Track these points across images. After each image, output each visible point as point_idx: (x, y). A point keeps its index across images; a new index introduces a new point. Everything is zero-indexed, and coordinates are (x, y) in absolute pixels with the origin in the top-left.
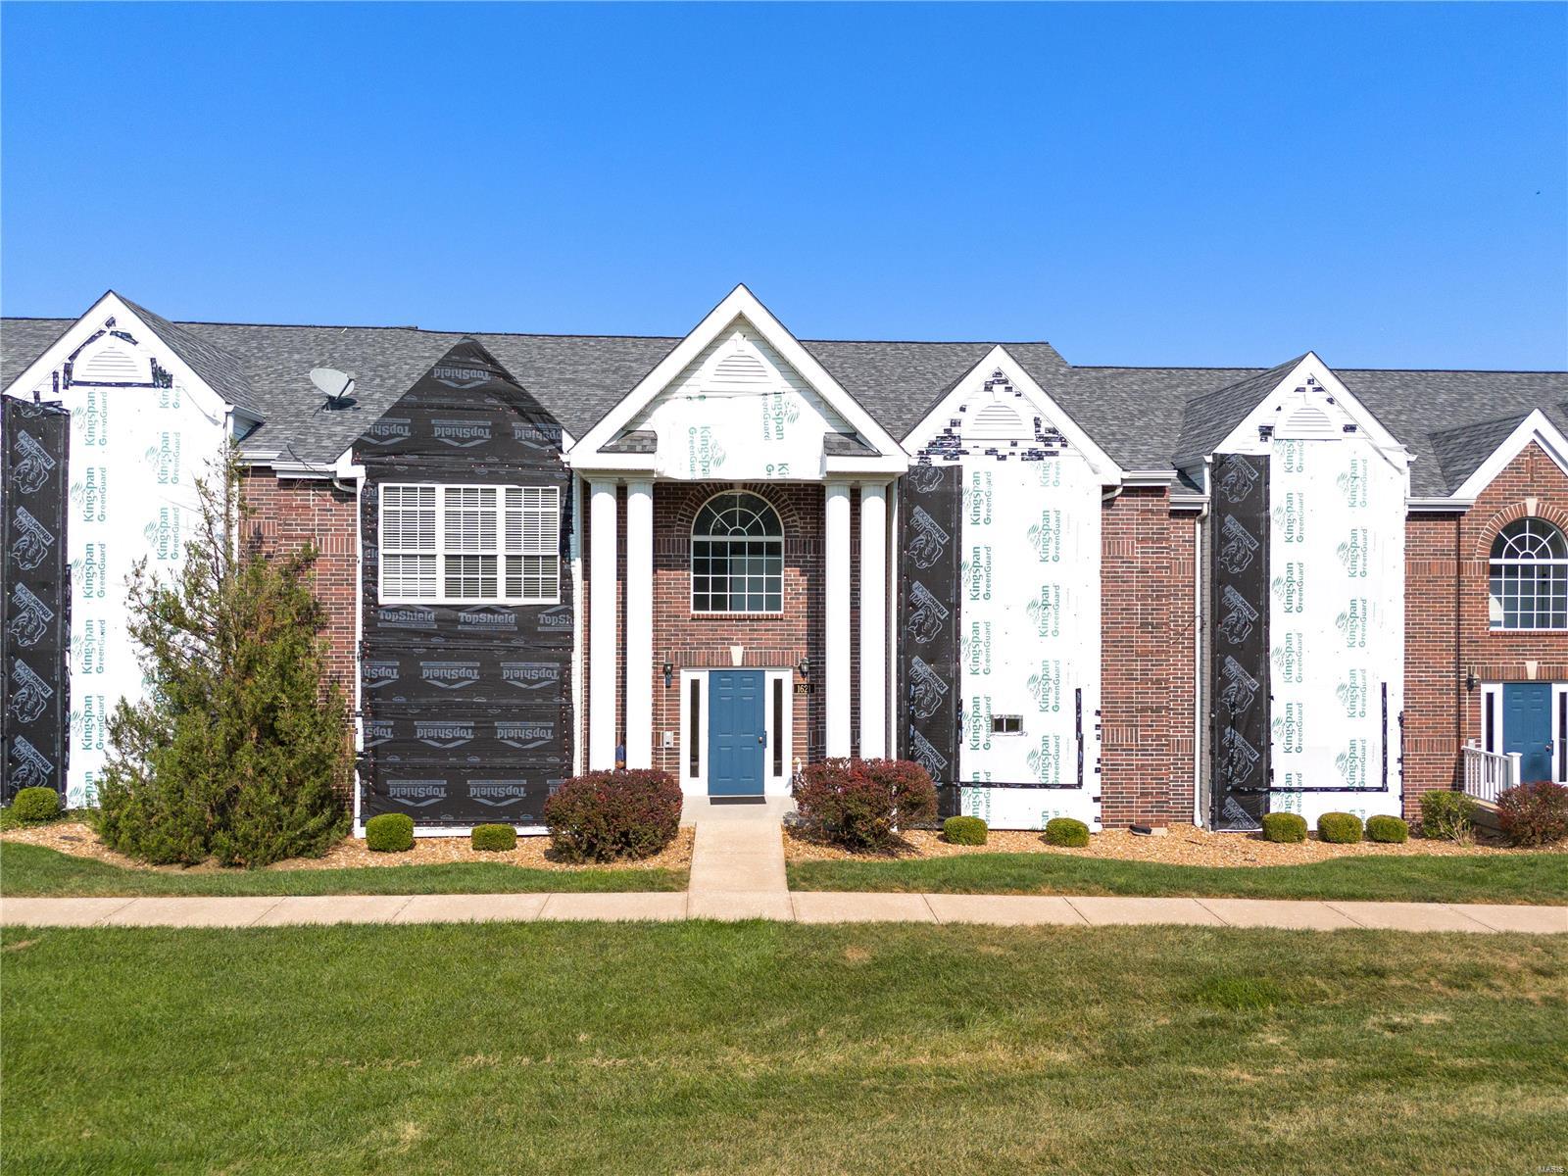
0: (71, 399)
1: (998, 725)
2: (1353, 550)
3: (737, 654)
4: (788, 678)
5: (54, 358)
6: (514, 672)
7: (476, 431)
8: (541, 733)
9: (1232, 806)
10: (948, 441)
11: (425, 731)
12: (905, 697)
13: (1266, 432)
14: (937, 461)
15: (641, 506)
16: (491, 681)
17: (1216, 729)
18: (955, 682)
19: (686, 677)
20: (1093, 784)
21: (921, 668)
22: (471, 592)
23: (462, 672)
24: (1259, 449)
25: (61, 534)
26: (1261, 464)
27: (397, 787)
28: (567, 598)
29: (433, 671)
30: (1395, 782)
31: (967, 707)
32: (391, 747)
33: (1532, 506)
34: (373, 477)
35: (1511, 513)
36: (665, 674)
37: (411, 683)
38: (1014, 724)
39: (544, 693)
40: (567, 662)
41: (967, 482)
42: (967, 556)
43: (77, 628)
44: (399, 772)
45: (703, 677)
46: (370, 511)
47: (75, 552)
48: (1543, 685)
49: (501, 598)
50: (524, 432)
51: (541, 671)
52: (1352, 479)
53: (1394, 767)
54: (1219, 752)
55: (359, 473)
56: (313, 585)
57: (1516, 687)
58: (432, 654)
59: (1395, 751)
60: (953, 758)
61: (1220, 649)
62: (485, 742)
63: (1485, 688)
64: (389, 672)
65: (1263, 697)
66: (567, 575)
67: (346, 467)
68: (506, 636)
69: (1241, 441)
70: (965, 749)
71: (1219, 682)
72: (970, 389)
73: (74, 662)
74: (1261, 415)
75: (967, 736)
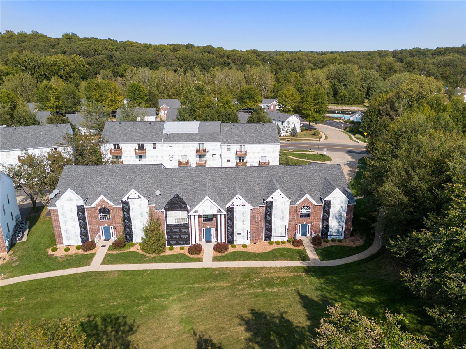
0: (129, 200)
1: (238, 234)
2: (283, 211)
3: (208, 227)
4: (214, 229)
5: (127, 196)
6: (183, 230)
7: (178, 206)
8: (186, 236)
9: (267, 239)
10: (232, 205)
11: (173, 236)
12: (227, 231)
13: (272, 198)
14: (231, 207)
15: (197, 217)
16: (180, 231)
17: (265, 231)
18: (233, 230)
19: (202, 229)
20: (249, 240)
21: (229, 228)
22: (178, 222)
23: (178, 230)
24: (271, 200)
25: (130, 215)
26: (272, 202)
27: (171, 242)
28: (189, 222)
29: (174, 230)
30: (287, 236)
31: (235, 232)
32: (170, 238)
33: (306, 205)
34: (166, 211)
35: (303, 205)
36: (200, 229)
37: (172, 232)
38: (240, 234)
39: (187, 232)
40: (189, 229)
41: (234, 209)
42: (234, 217)
43: (132, 224)
44: (171, 241)
45: (204, 229)
46: (166, 214)
47: (131, 217)
48: (306, 224)
49: (181, 223)
50: (183, 206)
51: (186, 230)
52: (283, 203)
53: (286, 234)
54: (266, 233)
55: (165, 211)
56: (160, 221)
57: (303, 225)
58: (174, 229)
59: (287, 232)
60: (233, 237)
61: (266, 222)
62: (180, 237)
63: (299, 225)
64: (169, 231)
65: (271, 227)
66: (188, 220)
67: (163, 210)
68: (182, 227)
69: (269, 199)
70: (234, 237)
71: (266, 226)
72: (235, 199)
73: (133, 228)
74: (272, 196)
75: (234, 235)
